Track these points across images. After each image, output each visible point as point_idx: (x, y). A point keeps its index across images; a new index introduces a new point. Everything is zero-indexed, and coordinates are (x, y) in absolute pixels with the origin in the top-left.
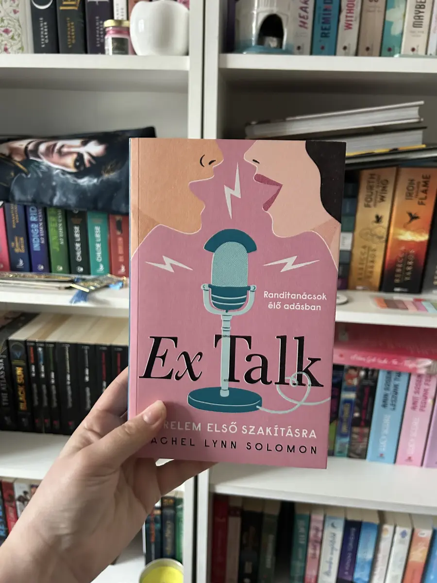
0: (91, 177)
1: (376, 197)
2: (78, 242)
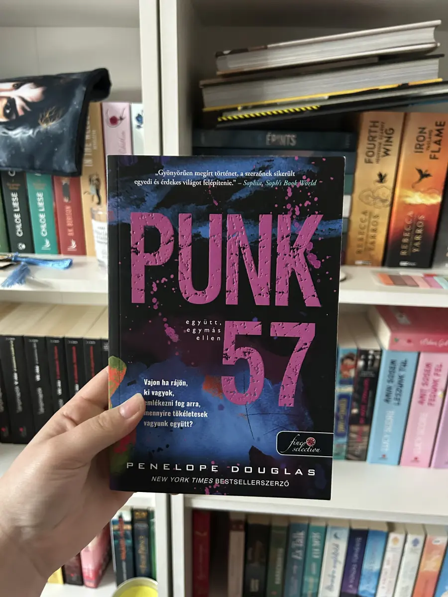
0: (25, 128)
1: (379, 151)
2: (17, 213)
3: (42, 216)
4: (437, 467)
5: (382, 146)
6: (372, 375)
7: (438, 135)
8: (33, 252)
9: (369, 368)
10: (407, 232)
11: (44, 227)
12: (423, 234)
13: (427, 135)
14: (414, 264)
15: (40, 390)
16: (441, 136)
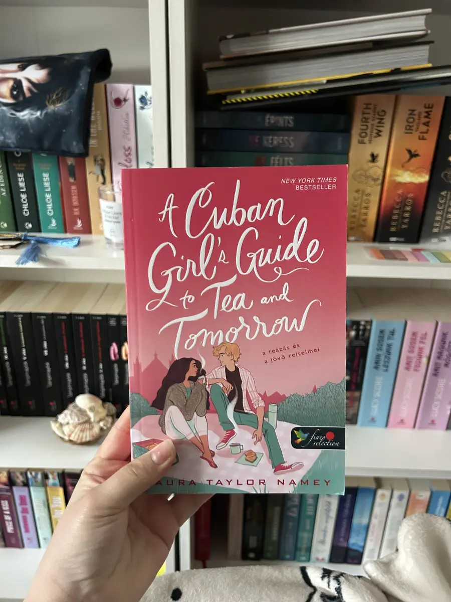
0: (32, 109)
1: (372, 132)
2: (23, 193)
3: (48, 196)
4: (421, 428)
5: (375, 127)
6: (363, 344)
7: (426, 117)
8: (40, 231)
9: (360, 337)
10: (397, 209)
11: (50, 206)
12: (412, 211)
13: (416, 117)
14: (402, 240)
15: (48, 364)
16: (429, 118)
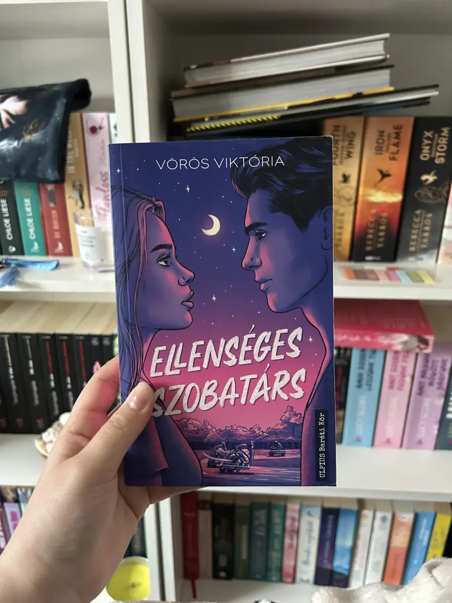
0: (10, 140)
1: (342, 153)
2: (6, 218)
3: (30, 221)
4: (409, 447)
6: (345, 363)
7: (396, 138)
8: (23, 254)
9: (342, 356)
10: (371, 228)
11: (32, 230)
12: (387, 231)
13: (386, 138)
14: (378, 258)
15: (34, 383)
16: (399, 139)
